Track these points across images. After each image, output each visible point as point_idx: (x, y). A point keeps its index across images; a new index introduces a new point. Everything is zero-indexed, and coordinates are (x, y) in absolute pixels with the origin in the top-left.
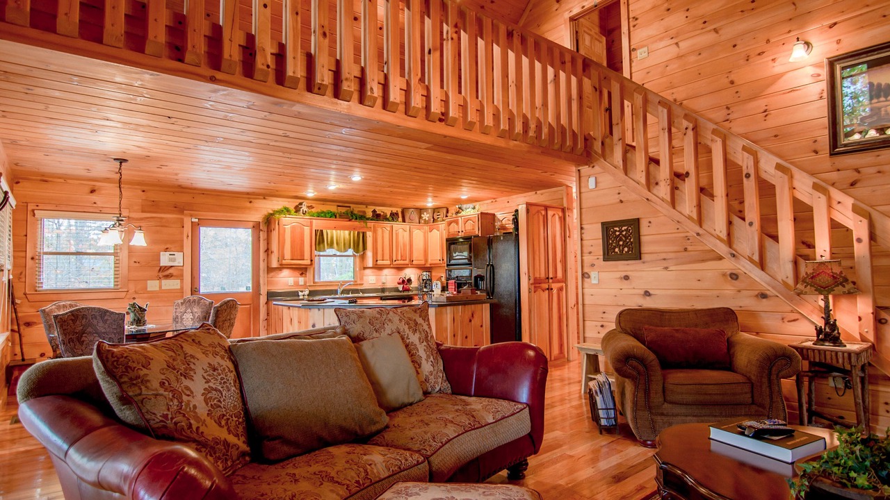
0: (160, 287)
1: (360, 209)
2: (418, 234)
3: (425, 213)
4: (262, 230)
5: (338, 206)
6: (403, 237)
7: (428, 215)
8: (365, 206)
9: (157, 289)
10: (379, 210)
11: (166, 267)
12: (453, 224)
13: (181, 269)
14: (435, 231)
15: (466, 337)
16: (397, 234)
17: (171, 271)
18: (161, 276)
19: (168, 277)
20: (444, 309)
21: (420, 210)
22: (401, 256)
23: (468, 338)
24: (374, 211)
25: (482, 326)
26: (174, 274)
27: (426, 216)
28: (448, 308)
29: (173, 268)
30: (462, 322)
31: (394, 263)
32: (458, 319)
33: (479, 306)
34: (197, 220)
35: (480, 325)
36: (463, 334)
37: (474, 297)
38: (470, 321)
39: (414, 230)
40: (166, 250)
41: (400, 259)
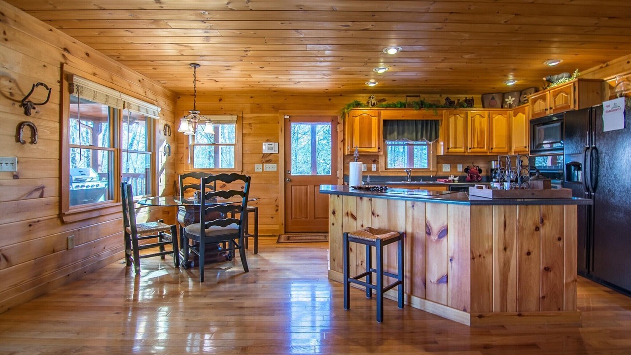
0: (263, 169)
1: (433, 99)
2: (499, 120)
3: (510, 97)
4: (339, 123)
5: (407, 96)
6: (481, 123)
7: (513, 99)
8: (438, 95)
9: (261, 170)
10: (453, 97)
11: (267, 154)
12: (539, 101)
13: (276, 156)
14: (520, 114)
15: (529, 254)
16: (473, 122)
17: (270, 157)
18: (264, 161)
19: (269, 162)
20: (486, 209)
21: (504, 94)
22: (478, 144)
23: (533, 255)
24: (447, 99)
25: (559, 239)
26: (273, 159)
27: (510, 100)
28: (495, 209)
29: (272, 155)
30: (521, 230)
31: (469, 151)
32: (513, 225)
33: (556, 208)
34: (288, 117)
35: (557, 236)
36: (521, 249)
37: (547, 193)
38: (537, 229)
39: (494, 116)
40: (268, 141)
41: (476, 146)
